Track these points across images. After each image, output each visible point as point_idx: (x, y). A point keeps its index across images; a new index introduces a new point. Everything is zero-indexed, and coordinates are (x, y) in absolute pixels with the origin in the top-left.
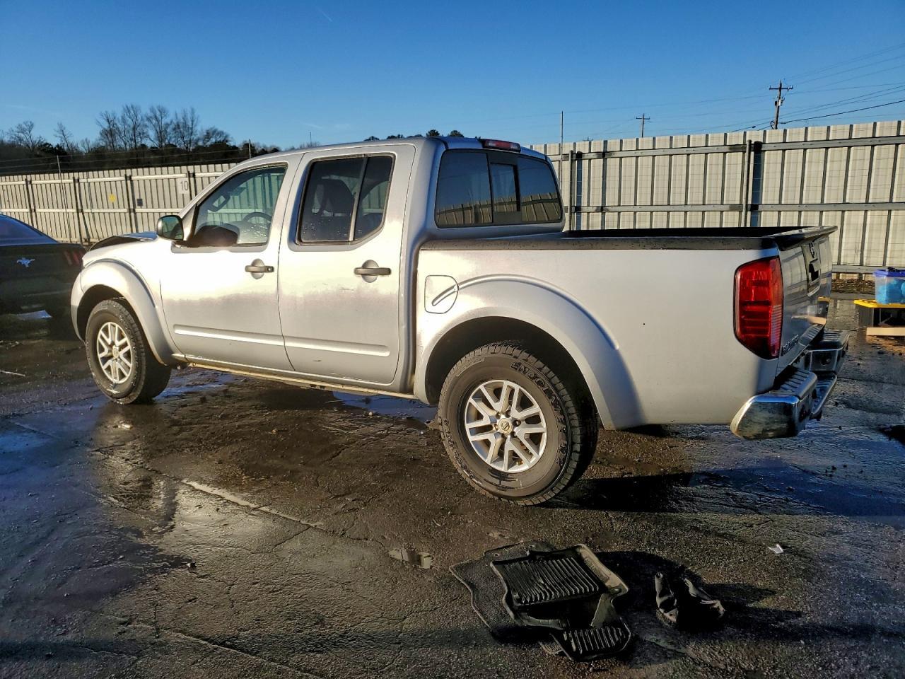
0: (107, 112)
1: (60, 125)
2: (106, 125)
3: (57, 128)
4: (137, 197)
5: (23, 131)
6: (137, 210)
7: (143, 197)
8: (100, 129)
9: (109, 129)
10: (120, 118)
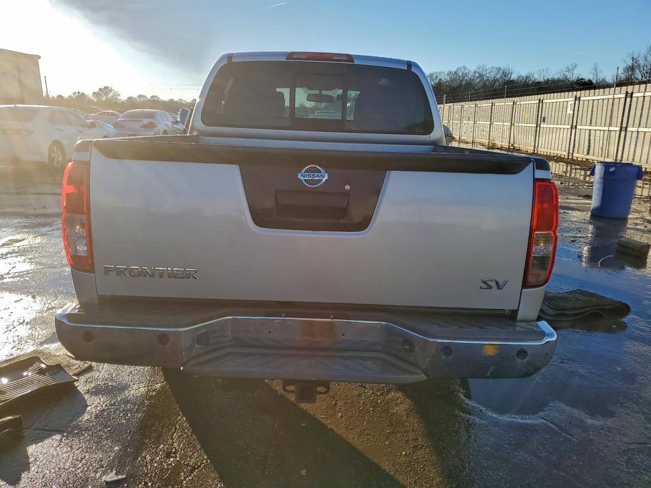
0: (633, 52)
1: (596, 65)
2: (630, 63)
3: (593, 67)
4: (543, 116)
5: (569, 70)
6: (542, 125)
7: (546, 116)
8: (625, 65)
9: (631, 65)
10: (643, 56)
